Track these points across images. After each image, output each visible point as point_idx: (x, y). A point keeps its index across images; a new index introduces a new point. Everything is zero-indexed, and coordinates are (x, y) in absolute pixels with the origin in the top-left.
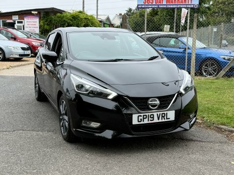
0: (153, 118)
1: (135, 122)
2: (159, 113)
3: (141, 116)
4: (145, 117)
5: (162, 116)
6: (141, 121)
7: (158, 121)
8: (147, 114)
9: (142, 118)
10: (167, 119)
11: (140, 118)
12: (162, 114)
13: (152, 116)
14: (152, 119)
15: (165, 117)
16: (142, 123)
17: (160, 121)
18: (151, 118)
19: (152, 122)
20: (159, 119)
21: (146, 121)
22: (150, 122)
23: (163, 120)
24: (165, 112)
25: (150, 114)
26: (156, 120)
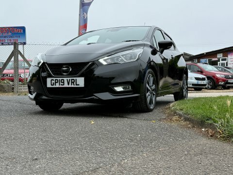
0: (64, 82)
1: (49, 85)
2: (68, 79)
3: (53, 80)
4: (57, 81)
5: (72, 82)
6: (53, 85)
7: (68, 86)
8: (58, 79)
9: (54, 82)
10: (76, 85)
12: (72, 80)
13: (62, 81)
14: (63, 84)
15: (75, 83)
16: (54, 86)
17: (70, 86)
18: (62, 82)
19: (63, 86)
20: (68, 84)
21: (57, 85)
22: (61, 86)
23: (73, 86)
24: (75, 78)
25: (61, 79)
26: (66, 85)
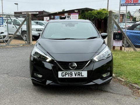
0: (72, 74)
1: (60, 76)
2: (76, 72)
3: (64, 73)
4: (66, 74)
5: (78, 74)
6: (64, 76)
7: (75, 77)
8: (68, 72)
9: (64, 74)
10: (81, 76)
11: (63, 74)
12: (78, 73)
13: (71, 74)
14: (71, 75)
15: (80, 75)
16: (64, 77)
17: (77, 77)
18: (70, 74)
19: (71, 77)
20: (76, 76)
21: (67, 76)
22: (70, 77)
23: (79, 77)
24: (80, 72)
25: (70, 72)
26: (74, 76)
